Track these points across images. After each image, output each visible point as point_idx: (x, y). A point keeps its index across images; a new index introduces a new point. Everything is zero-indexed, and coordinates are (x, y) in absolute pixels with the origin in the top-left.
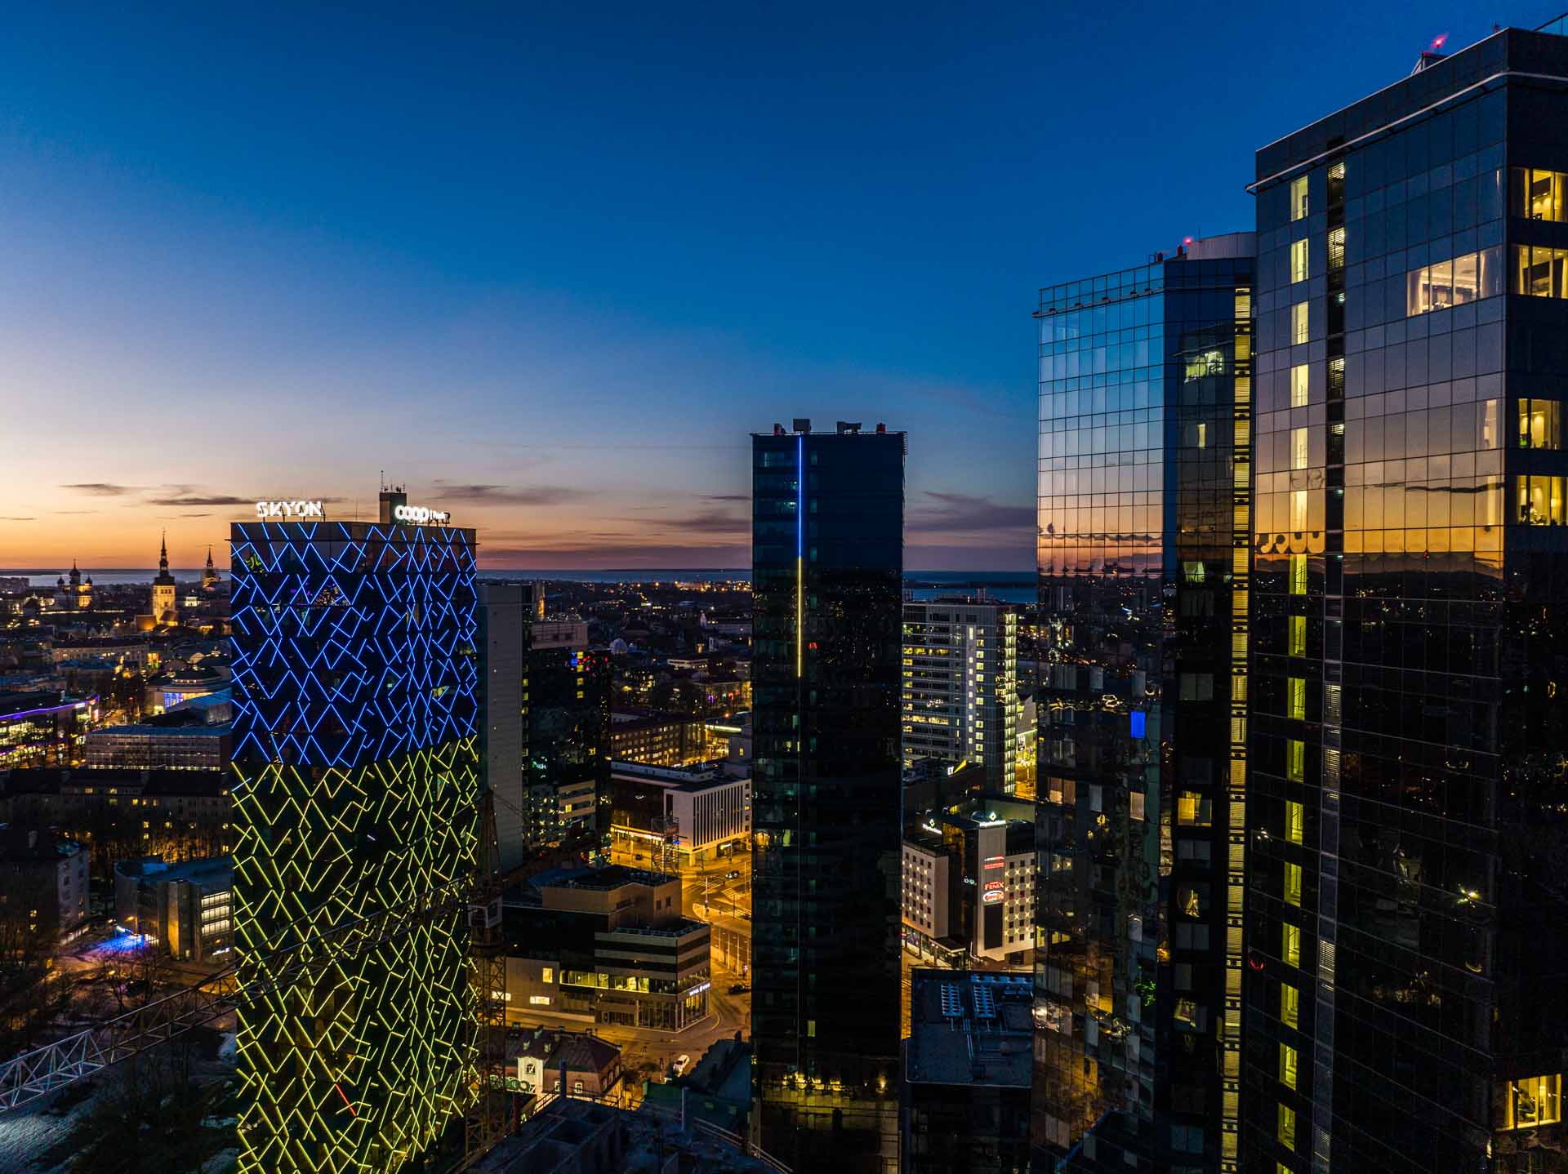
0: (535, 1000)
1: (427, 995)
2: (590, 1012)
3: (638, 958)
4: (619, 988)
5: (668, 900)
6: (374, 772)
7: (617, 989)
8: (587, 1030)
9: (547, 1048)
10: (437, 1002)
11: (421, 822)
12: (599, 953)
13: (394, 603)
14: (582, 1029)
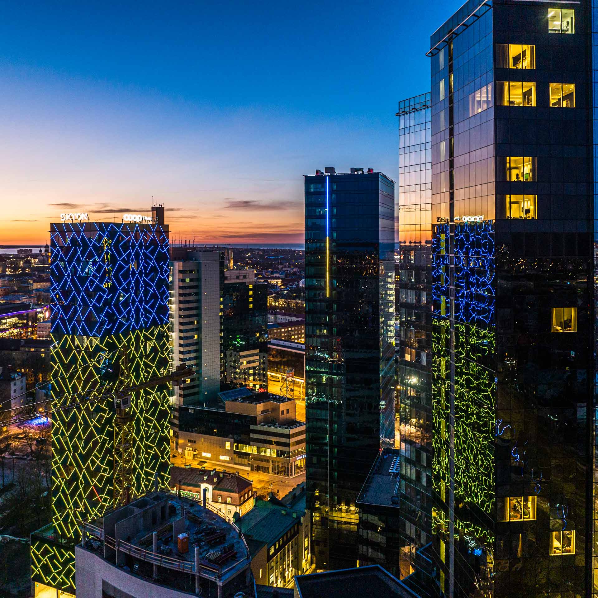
0: (222, 458)
1: (141, 447)
2: (249, 465)
3: (274, 439)
4: (263, 454)
5: (288, 411)
6: (112, 339)
7: (261, 454)
8: (237, 472)
9: (215, 480)
10: (146, 451)
11: (138, 365)
12: (252, 435)
13: (123, 260)
14: (234, 471)
